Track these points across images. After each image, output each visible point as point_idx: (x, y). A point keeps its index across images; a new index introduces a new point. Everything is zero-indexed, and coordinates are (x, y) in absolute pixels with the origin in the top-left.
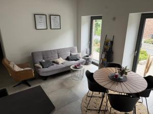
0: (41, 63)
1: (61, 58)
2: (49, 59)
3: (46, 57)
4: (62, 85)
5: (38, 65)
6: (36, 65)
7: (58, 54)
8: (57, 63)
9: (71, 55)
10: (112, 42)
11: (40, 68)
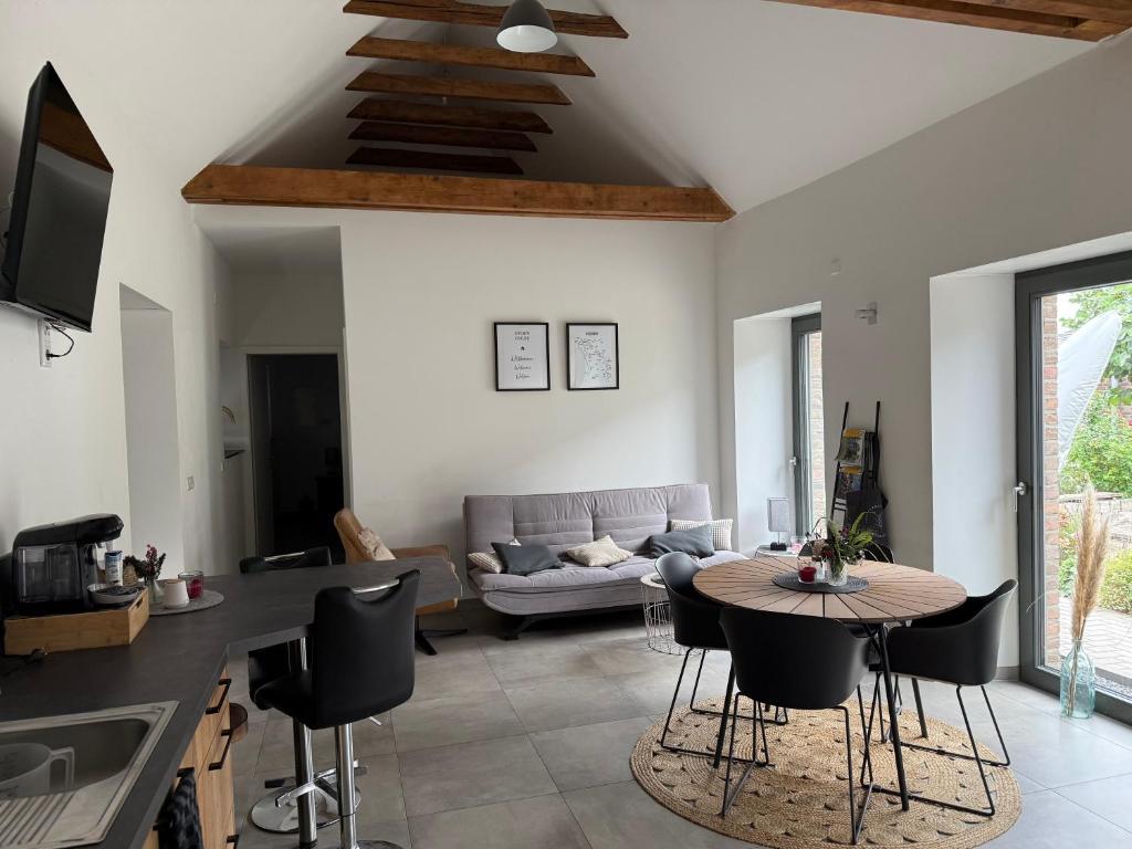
0: (500, 551)
1: (607, 542)
2: (542, 538)
3: (528, 525)
4: (585, 663)
5: (486, 557)
6: (473, 555)
7: (594, 517)
8: (582, 562)
9: (669, 528)
10: (874, 440)
11: (490, 571)
